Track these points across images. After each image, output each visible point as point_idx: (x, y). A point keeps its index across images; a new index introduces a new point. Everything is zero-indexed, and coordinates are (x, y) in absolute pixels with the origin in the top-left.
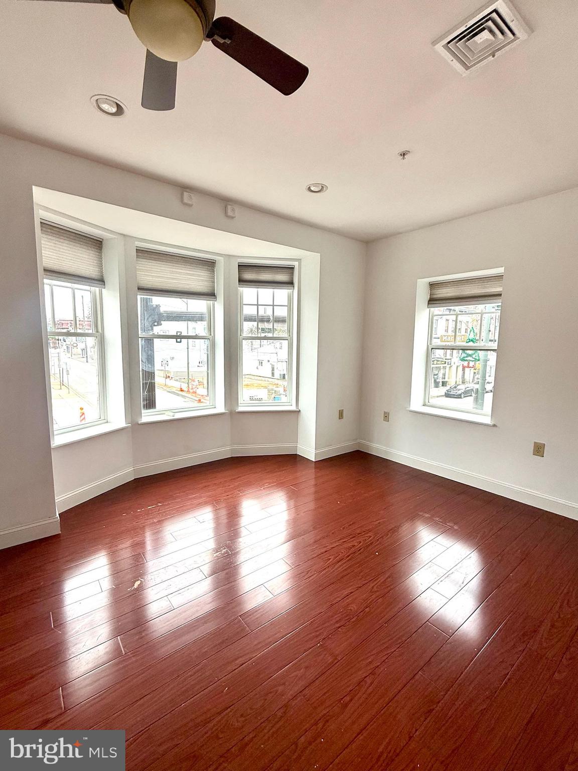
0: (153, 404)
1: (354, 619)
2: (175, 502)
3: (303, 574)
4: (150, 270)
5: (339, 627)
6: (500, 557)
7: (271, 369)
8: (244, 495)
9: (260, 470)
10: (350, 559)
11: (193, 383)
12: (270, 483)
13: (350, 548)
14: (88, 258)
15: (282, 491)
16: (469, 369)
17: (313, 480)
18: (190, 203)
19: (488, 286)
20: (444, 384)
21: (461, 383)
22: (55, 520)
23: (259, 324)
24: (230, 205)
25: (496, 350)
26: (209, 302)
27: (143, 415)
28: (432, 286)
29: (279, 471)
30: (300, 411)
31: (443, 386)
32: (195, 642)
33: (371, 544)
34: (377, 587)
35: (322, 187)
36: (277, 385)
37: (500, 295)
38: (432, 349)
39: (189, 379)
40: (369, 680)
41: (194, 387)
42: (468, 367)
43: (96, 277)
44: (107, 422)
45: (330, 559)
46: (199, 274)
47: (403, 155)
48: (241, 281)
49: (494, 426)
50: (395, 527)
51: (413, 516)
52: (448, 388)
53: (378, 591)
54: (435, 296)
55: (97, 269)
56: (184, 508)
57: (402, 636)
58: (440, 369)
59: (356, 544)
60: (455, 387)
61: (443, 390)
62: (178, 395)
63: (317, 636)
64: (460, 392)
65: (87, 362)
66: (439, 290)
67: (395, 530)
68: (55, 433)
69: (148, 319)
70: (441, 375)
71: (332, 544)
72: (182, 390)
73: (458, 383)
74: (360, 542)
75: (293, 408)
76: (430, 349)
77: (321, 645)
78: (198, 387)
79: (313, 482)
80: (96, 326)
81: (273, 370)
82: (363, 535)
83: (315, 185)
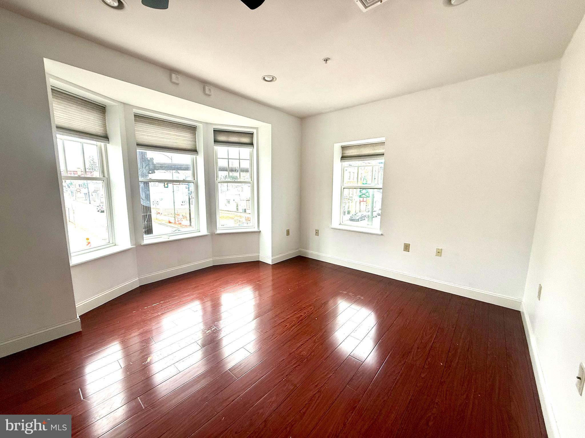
0: (150, 232)
1: (305, 361)
2: (174, 299)
3: (271, 337)
4: (145, 131)
5: (296, 367)
6: (388, 313)
7: (236, 206)
8: (225, 290)
9: (235, 273)
10: (300, 324)
11: (178, 217)
12: (242, 281)
13: (298, 318)
14: (94, 120)
15: (251, 285)
16: (363, 202)
17: (271, 277)
18: (177, 82)
19: (376, 148)
20: (349, 213)
21: (358, 212)
22: (78, 320)
23: (230, 173)
24: (207, 86)
25: (381, 188)
26: (192, 156)
27: (144, 238)
28: (343, 148)
29: (248, 273)
30: (260, 231)
31: (348, 214)
32: (198, 391)
33: (312, 313)
34: (318, 339)
35: (273, 77)
36: (241, 216)
37: (383, 154)
38: (344, 188)
39: (176, 215)
40: (317, 396)
41: (179, 220)
42: (363, 201)
43: (102, 135)
44: (115, 245)
45: (287, 325)
46: (184, 135)
47: (326, 60)
48: (216, 141)
49: (382, 235)
50: (326, 301)
51: (336, 294)
52: (351, 215)
53: (318, 342)
54: (345, 155)
55: (102, 129)
56: (181, 303)
57: (335, 366)
58: (346, 204)
59: (303, 314)
60: (355, 215)
61: (348, 217)
62: (167, 226)
63: (282, 375)
64: (357, 218)
65: (90, 203)
66: (347, 151)
67: (326, 303)
68: (72, 255)
69: (145, 167)
70: (346, 207)
71: (287, 316)
72: (170, 222)
73: (357, 212)
74: (305, 313)
75: (256, 229)
76: (343, 188)
77: (285, 380)
78: (183, 219)
79: (271, 278)
80: (103, 172)
81: (237, 206)
82: (306, 308)
83: (268, 76)
